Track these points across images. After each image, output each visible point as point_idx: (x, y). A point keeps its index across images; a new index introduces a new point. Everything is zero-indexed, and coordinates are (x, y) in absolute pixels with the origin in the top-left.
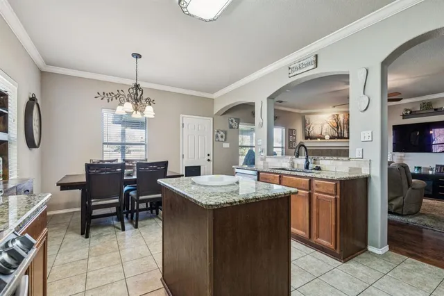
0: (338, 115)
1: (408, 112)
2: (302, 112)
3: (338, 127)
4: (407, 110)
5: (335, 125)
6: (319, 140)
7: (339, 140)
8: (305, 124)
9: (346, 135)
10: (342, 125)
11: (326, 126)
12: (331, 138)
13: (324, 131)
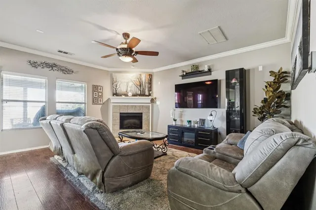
0: (141, 75)
1: (185, 73)
2: (110, 70)
3: (140, 86)
4: (183, 71)
5: (139, 84)
6: (123, 96)
7: (140, 97)
8: (113, 82)
9: (147, 93)
10: (144, 84)
11: (131, 84)
12: (134, 95)
13: (129, 89)
